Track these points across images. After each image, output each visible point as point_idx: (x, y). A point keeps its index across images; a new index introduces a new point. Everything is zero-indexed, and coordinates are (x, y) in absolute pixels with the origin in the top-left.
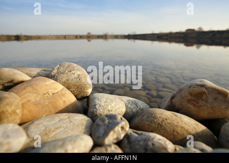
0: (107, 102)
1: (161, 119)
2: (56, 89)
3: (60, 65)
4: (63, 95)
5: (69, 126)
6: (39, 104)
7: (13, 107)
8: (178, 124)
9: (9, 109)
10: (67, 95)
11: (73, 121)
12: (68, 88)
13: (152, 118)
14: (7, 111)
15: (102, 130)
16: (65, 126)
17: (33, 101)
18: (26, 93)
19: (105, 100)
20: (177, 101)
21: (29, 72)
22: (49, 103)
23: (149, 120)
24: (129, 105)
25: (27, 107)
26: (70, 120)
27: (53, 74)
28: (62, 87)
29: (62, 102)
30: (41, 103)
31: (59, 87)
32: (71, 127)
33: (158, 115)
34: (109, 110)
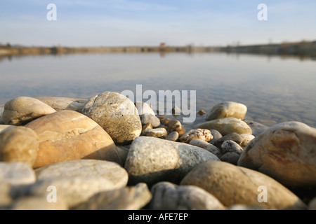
0: (149, 147)
1: (217, 176)
2: (85, 127)
3: (99, 95)
4: (93, 136)
6: (60, 145)
7: (25, 146)
8: (243, 185)
9: (21, 148)
10: (99, 137)
11: (99, 170)
12: (106, 128)
13: (205, 174)
14: (18, 149)
17: (53, 141)
18: (45, 130)
19: (147, 145)
20: (254, 153)
21: (56, 103)
22: (74, 144)
23: (200, 176)
24: (183, 155)
25: (45, 148)
26: (95, 168)
27: (87, 107)
28: (97, 124)
29: (91, 145)
30: (63, 144)
31: (91, 124)
33: (214, 169)
34: (150, 160)
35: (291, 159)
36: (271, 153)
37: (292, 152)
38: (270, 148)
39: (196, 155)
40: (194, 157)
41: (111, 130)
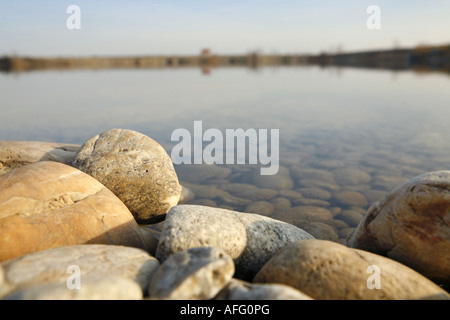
0: (198, 221)
1: (317, 262)
2: (82, 190)
3: (101, 136)
4: (98, 205)
5: (100, 267)
6: (41, 222)
8: (359, 275)
10: (109, 207)
11: (113, 260)
12: (118, 193)
13: (296, 260)
15: (170, 278)
16: (91, 266)
17: (28, 214)
18: (12, 196)
19: (195, 217)
20: (379, 226)
21: (26, 153)
22: (64, 220)
23: (288, 262)
24: (256, 233)
25: (13, 226)
26: (105, 258)
27: (82, 156)
28: (100, 186)
29: (95, 221)
30: (46, 220)
31: (92, 186)
32: (104, 270)
33: (311, 251)
34: (201, 241)
35: (443, 235)
36: (409, 226)
37: (444, 223)
38: (407, 217)
39: (278, 233)
40: (274, 236)
41: (127, 197)
